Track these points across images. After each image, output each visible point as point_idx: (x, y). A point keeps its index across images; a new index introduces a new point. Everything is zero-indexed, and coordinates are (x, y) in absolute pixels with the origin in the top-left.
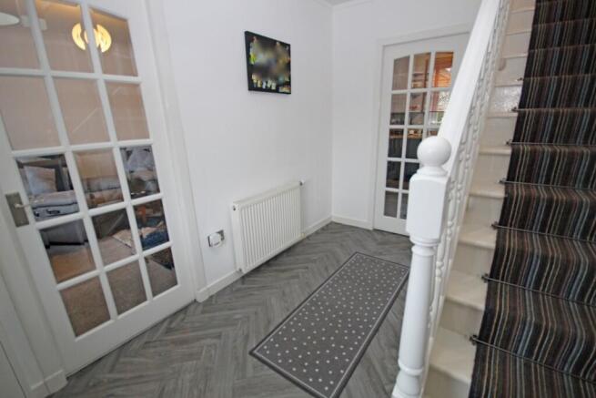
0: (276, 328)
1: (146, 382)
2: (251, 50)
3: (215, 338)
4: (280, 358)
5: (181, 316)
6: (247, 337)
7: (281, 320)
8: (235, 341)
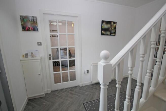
0: (93, 101)
1: (61, 98)
2: (103, 25)
3: (78, 96)
4: (89, 109)
5: (75, 88)
6: (85, 100)
7: (95, 99)
8: (82, 99)
